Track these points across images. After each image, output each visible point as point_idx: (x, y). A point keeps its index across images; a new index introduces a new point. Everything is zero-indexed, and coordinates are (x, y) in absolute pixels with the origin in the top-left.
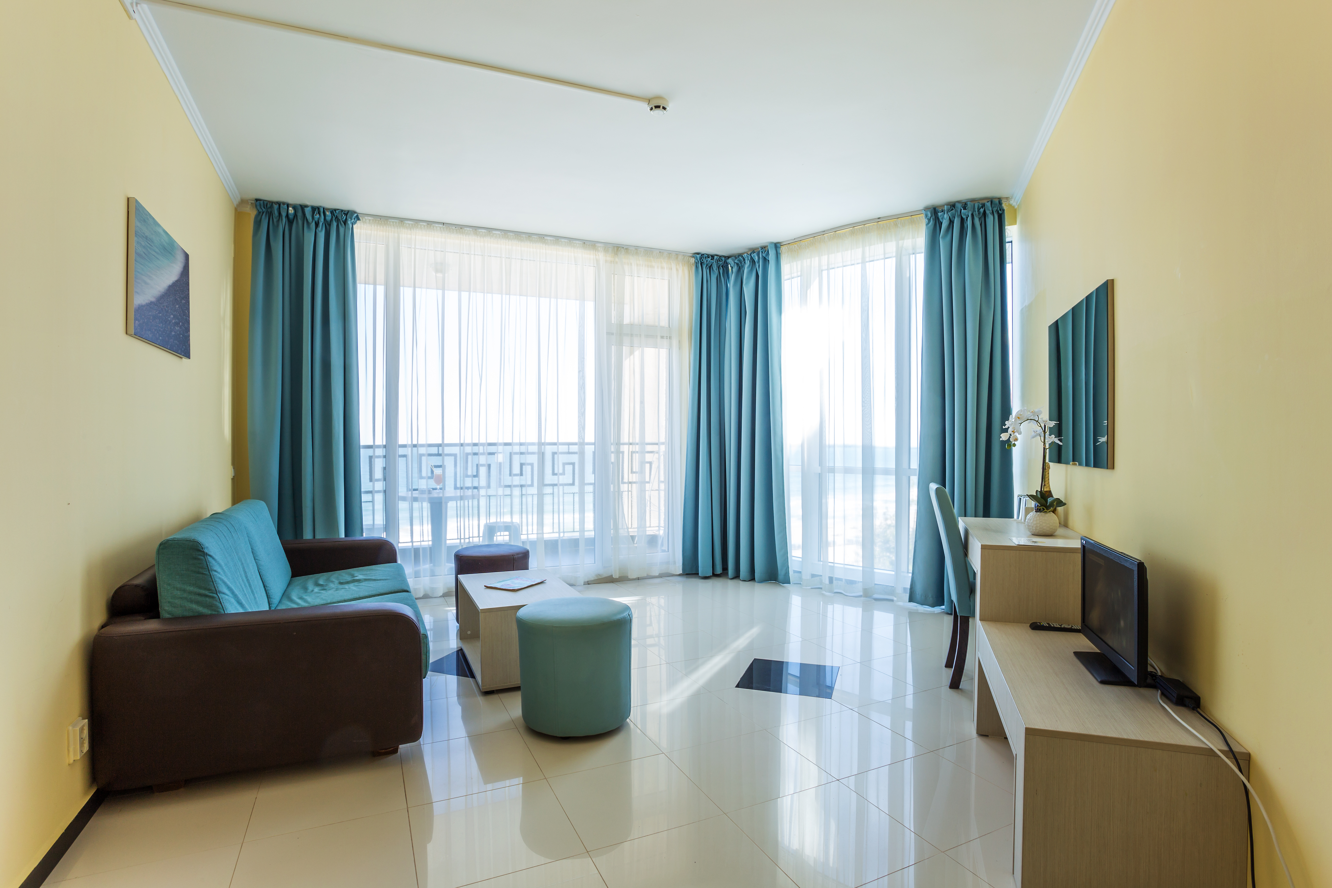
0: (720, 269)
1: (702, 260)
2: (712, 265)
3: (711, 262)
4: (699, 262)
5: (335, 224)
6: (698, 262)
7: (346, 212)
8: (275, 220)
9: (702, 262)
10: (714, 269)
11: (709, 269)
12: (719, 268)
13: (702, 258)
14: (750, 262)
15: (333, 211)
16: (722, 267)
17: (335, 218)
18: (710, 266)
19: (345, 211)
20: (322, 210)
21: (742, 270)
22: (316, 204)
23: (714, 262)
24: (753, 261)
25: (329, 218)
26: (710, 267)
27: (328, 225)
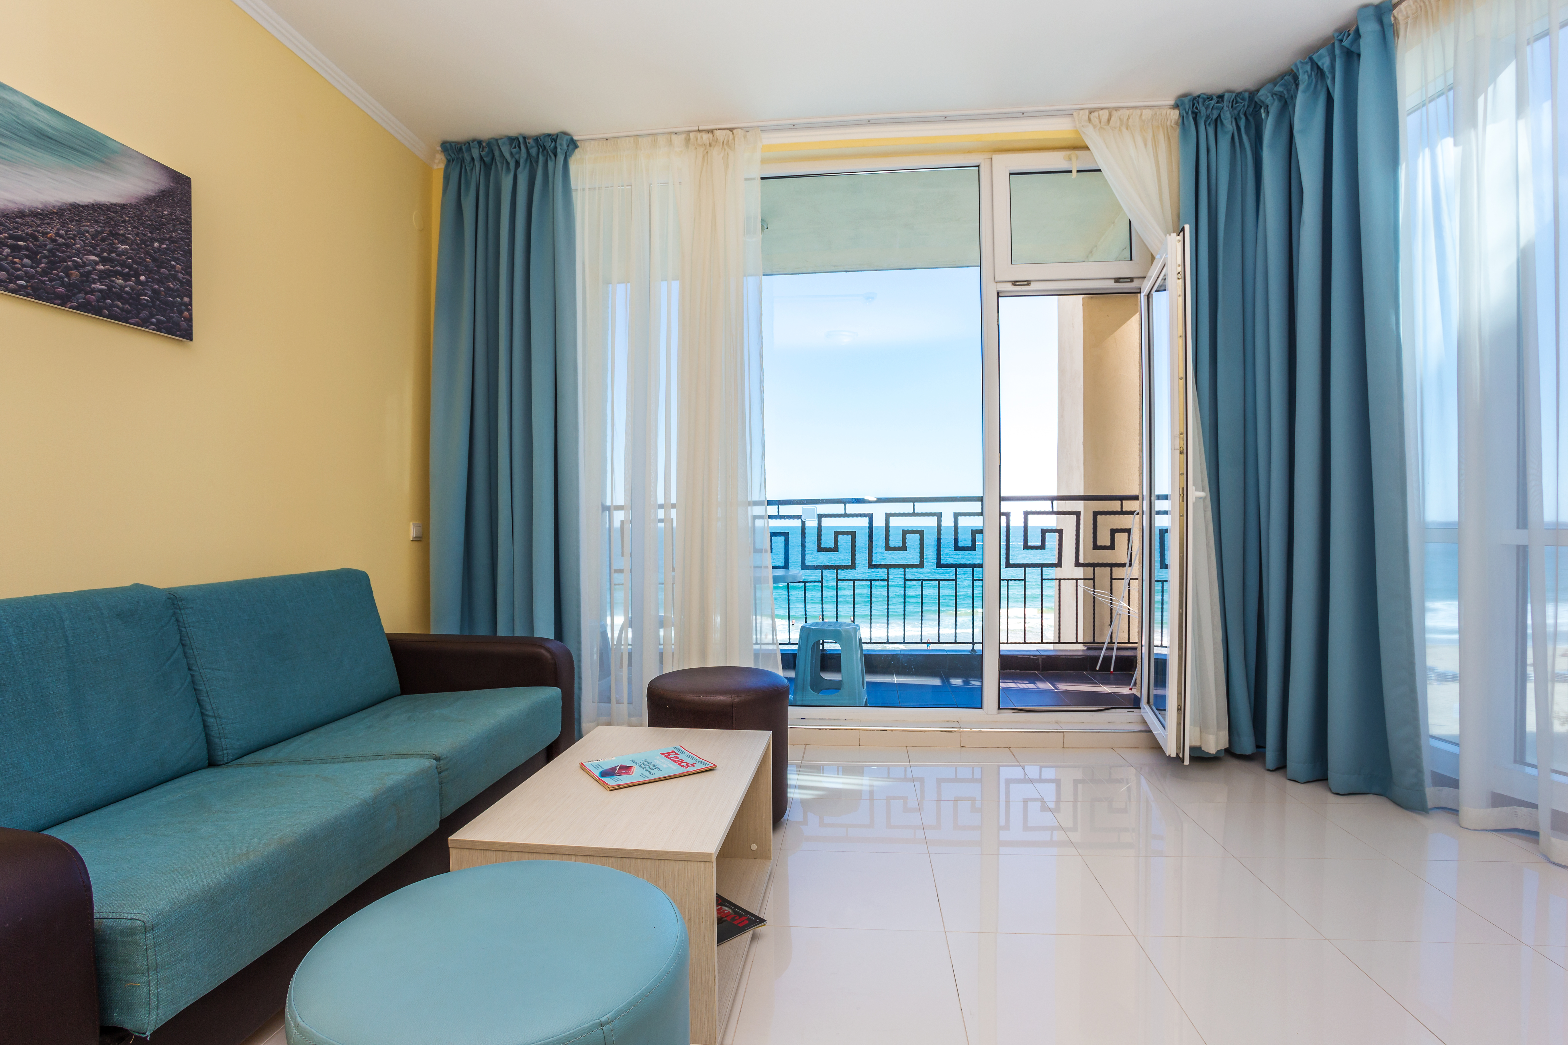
0: (1240, 119)
1: (1197, 108)
2: (1219, 115)
3: (1217, 108)
4: (1190, 113)
5: (541, 159)
6: (1187, 113)
7: (554, 137)
8: (468, 169)
9: (1196, 114)
10: (1225, 122)
11: (1213, 126)
12: (1237, 120)
13: (1196, 104)
14: (1310, 77)
15: (537, 139)
16: (1245, 114)
17: (543, 151)
18: (1216, 120)
19: (553, 135)
20: (521, 140)
21: (1290, 108)
22: (513, 132)
23: (1225, 108)
24: (1319, 71)
25: (533, 151)
26: (1217, 122)
27: (532, 161)
